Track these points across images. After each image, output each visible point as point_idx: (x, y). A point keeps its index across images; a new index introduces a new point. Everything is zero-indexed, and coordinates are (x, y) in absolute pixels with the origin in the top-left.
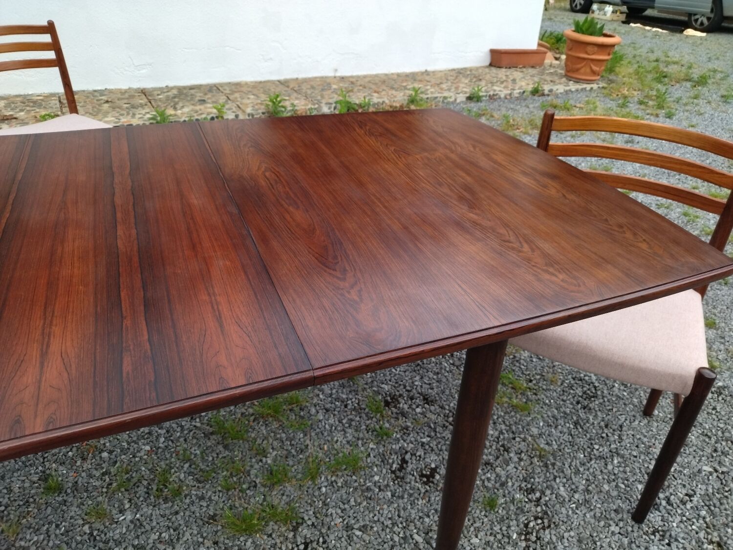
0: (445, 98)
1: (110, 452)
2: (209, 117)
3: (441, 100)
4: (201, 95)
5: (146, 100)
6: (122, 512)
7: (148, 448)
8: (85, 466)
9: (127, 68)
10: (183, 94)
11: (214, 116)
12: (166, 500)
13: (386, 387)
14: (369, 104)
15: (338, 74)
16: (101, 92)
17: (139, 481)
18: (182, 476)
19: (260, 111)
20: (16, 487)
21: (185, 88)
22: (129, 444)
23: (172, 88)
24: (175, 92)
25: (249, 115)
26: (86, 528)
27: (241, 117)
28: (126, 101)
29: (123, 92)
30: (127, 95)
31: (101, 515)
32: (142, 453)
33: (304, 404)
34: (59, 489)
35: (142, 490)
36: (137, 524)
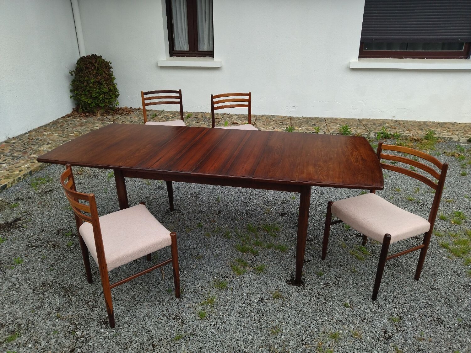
0: (452, 138)
1: (218, 224)
2: (312, 132)
3: (448, 139)
4: (315, 122)
5: (290, 122)
6: (214, 237)
7: (228, 226)
8: (210, 224)
9: (287, 107)
10: (308, 121)
11: (314, 132)
12: (226, 238)
13: (311, 236)
14: (400, 136)
15: (395, 119)
16: (273, 116)
17: (222, 232)
18: (233, 235)
19: (337, 132)
20: (192, 223)
21: (310, 118)
22: (223, 223)
23: (304, 118)
24: (304, 120)
25: (331, 133)
26: (204, 237)
27: (327, 134)
28: (281, 122)
29: (282, 117)
30: (283, 119)
31: (208, 235)
32: (226, 227)
33: (279, 231)
34: (202, 227)
35: (221, 234)
36: (216, 240)
